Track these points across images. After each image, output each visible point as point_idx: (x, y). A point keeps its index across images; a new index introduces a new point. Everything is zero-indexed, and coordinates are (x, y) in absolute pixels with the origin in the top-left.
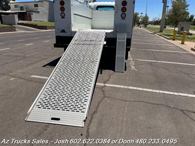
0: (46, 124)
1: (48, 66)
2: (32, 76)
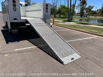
1: (10, 43)
2: (16, 50)
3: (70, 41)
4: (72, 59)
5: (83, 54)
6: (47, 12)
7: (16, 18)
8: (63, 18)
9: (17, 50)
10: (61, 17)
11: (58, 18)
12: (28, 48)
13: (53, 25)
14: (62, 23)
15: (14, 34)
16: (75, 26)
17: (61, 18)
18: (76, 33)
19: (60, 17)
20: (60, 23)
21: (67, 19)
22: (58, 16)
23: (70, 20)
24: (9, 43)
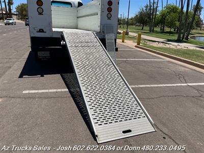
0: (124, 140)
1: (27, 76)
2: (24, 92)
3: (152, 86)
4: (124, 132)
5: (164, 124)
6: (109, 18)
7: (43, 30)
8: (170, 33)
9: (27, 92)
10: (165, 31)
11: (157, 32)
12: (50, 91)
13: (136, 46)
14: (162, 44)
15: (42, 59)
16: (189, 52)
17: (165, 33)
18: (180, 68)
19: (163, 32)
20: (155, 45)
21: (176, 37)
22: (159, 30)
23: (183, 38)
24: (24, 77)
